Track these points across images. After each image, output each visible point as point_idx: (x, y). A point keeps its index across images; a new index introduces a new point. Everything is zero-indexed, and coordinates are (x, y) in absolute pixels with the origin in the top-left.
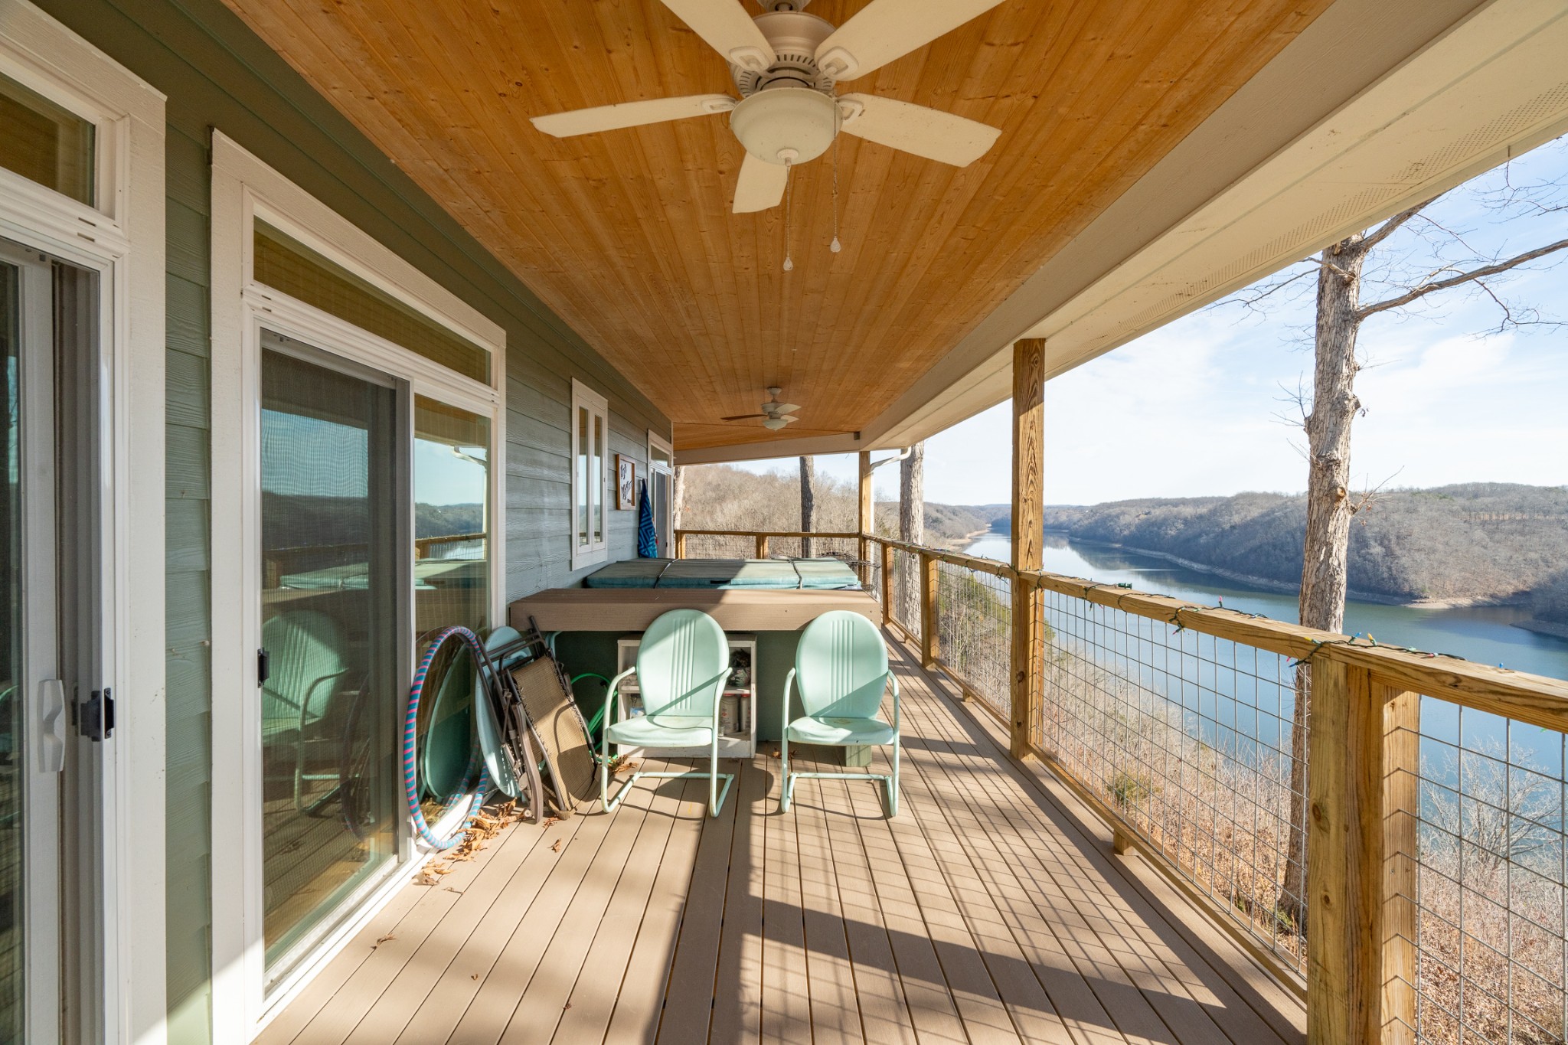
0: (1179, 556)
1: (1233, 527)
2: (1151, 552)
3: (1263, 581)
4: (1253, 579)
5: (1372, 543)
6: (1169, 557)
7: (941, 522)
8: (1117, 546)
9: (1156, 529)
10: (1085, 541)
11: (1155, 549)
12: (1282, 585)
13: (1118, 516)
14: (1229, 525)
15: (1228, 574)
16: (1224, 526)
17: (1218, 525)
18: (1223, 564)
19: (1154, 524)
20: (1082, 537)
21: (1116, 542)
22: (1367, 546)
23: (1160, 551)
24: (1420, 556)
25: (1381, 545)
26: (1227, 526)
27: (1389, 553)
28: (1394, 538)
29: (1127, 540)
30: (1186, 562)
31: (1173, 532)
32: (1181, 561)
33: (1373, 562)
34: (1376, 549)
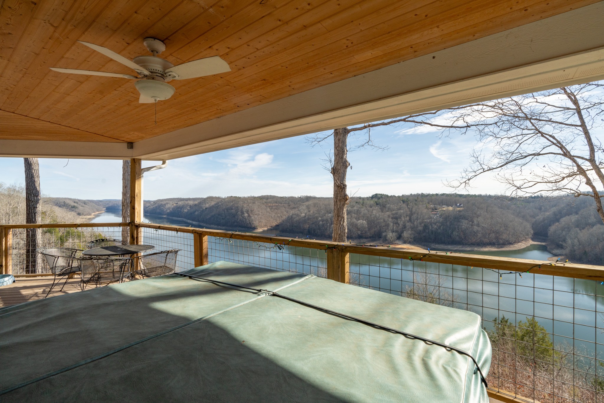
0: (188, 219)
1: (206, 209)
2: (178, 218)
5: (245, 213)
6: (185, 220)
7: (77, 208)
8: (165, 216)
9: (180, 209)
10: (152, 215)
11: (179, 217)
13: (165, 205)
17: (201, 208)
19: (179, 208)
20: (150, 213)
22: (244, 214)
23: (181, 218)
24: (256, 216)
25: (247, 213)
26: (204, 208)
27: (249, 216)
28: (250, 211)
29: (168, 214)
30: (191, 221)
31: (186, 211)
32: (189, 221)
33: (245, 218)
34: (246, 215)
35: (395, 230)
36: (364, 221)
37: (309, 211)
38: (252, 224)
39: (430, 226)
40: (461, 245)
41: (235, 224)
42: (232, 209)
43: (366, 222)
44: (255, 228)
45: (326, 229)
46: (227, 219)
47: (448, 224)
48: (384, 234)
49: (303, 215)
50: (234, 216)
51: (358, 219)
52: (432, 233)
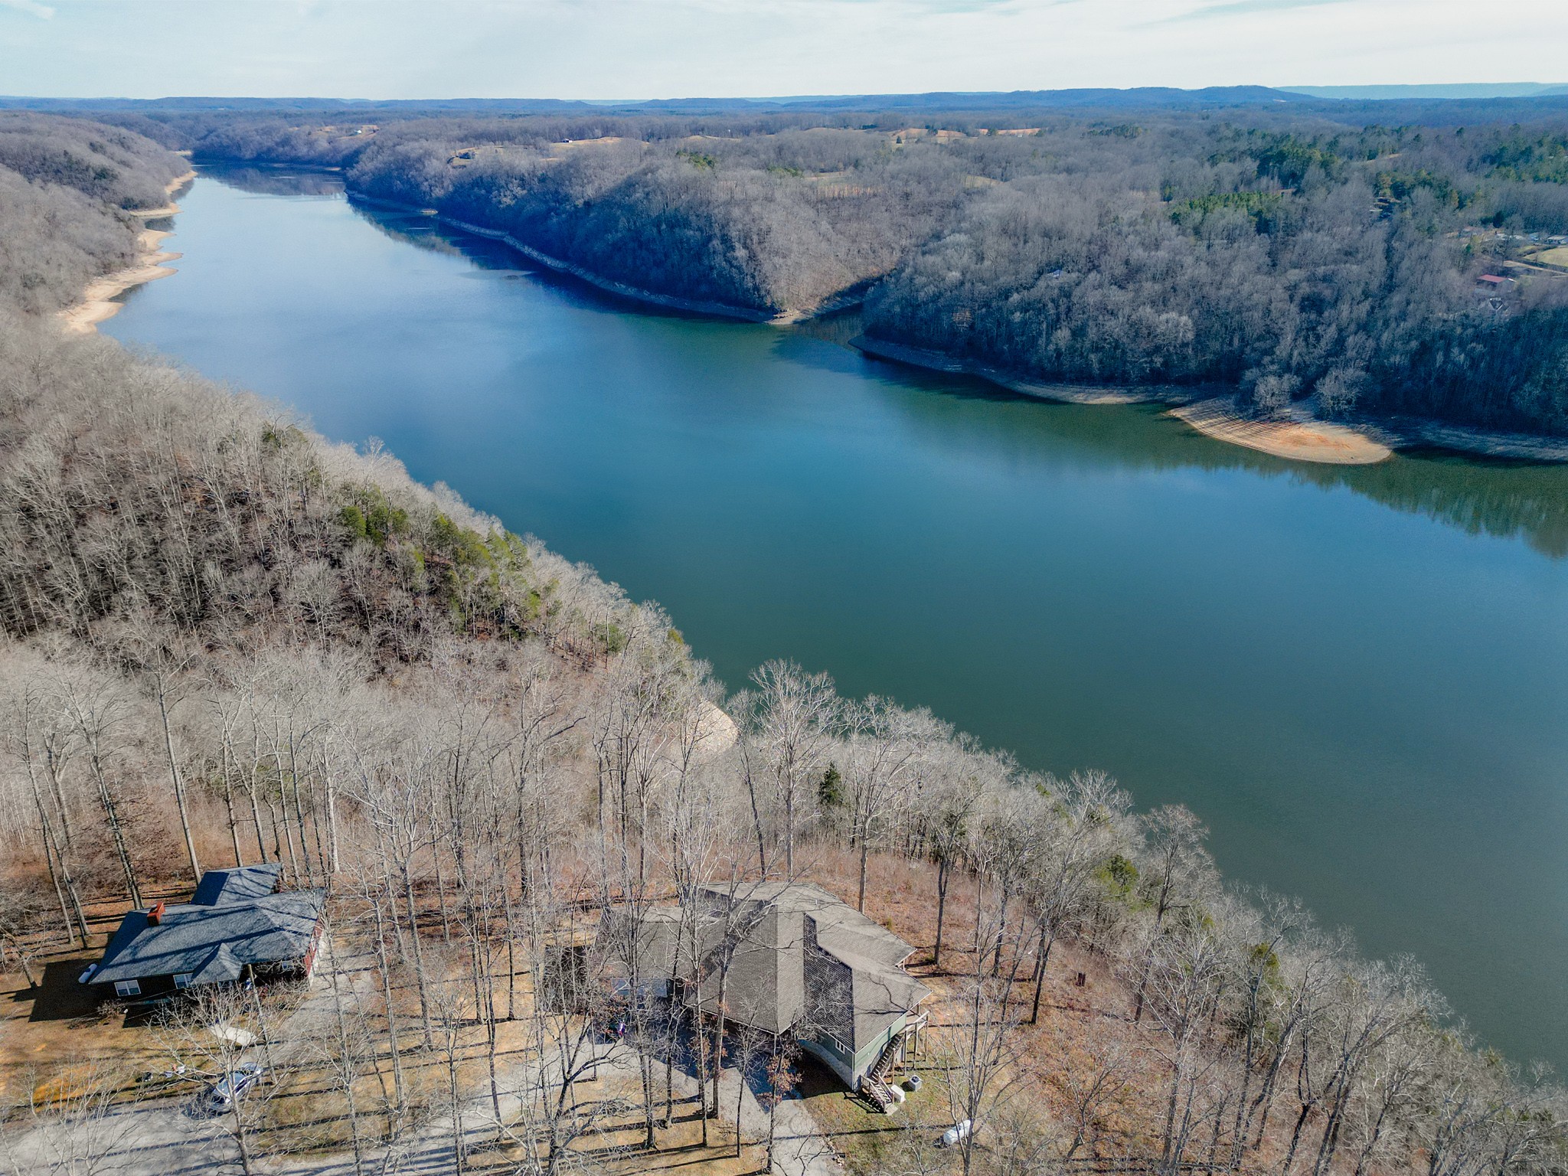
0: (525, 242)
1: (587, 204)
2: (482, 230)
3: (631, 291)
4: (620, 288)
5: (737, 245)
6: (510, 240)
7: (115, 177)
8: (432, 212)
9: (483, 192)
10: (377, 201)
11: (488, 227)
12: (653, 297)
13: (419, 160)
14: (582, 201)
15: (589, 277)
16: (577, 203)
17: (567, 198)
18: (582, 262)
19: (479, 182)
20: (369, 193)
21: (429, 206)
22: (733, 248)
23: (494, 228)
24: (778, 261)
25: (745, 247)
26: (580, 203)
27: (752, 257)
28: (755, 238)
29: (443, 206)
30: (535, 254)
31: (507, 201)
32: (527, 250)
33: (739, 268)
34: (741, 253)
35: (1294, 363)
36: (1184, 318)
37: (981, 258)
38: (763, 293)
39: (1441, 353)
40: (1539, 435)
41: (704, 288)
42: (686, 224)
43: (1190, 323)
44: (773, 311)
45: (1034, 340)
46: (673, 266)
47: (1517, 349)
48: (1249, 375)
49: (954, 275)
50: (698, 257)
51: (1161, 302)
52: (1440, 381)
